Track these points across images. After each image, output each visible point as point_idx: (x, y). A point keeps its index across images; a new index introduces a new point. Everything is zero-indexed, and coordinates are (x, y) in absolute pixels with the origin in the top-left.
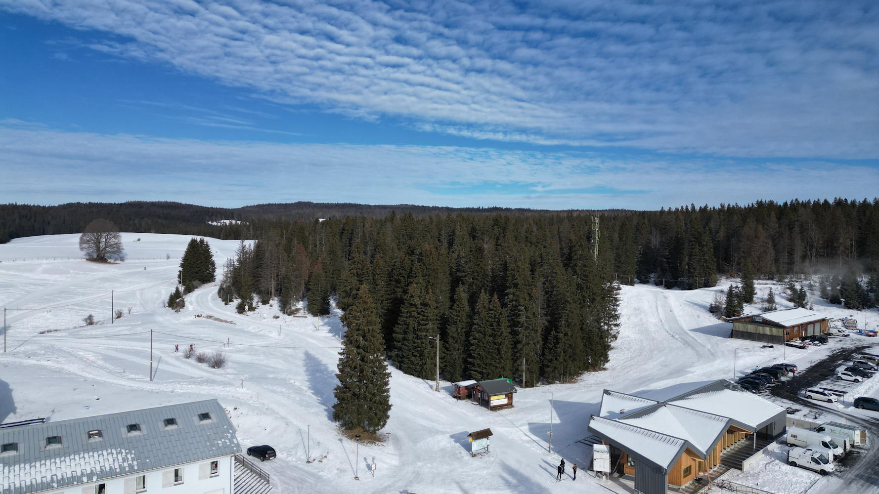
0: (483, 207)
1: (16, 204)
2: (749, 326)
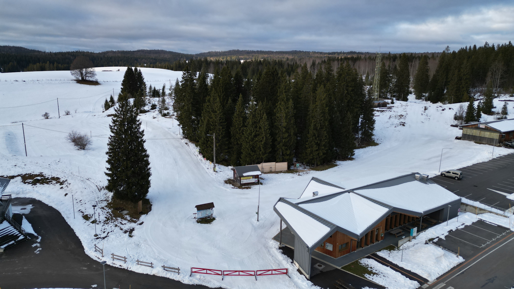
0: (343, 52)
2: (475, 131)
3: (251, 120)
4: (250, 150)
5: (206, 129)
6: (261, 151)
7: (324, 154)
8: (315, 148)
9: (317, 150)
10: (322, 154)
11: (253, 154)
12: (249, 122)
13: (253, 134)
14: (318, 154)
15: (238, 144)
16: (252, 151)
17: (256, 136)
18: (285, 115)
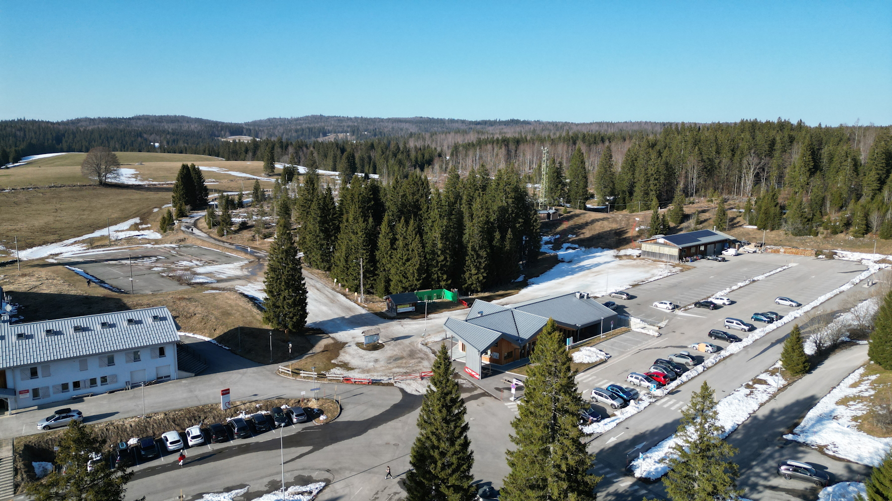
1: (24, 119)
2: (654, 246)
3: (401, 243)
4: (401, 276)
5: (346, 254)
6: (414, 277)
7: (484, 277)
8: (474, 271)
9: (476, 274)
10: (482, 278)
11: (404, 281)
12: (399, 244)
13: (405, 258)
14: (478, 278)
15: (384, 270)
16: (405, 278)
17: (408, 260)
18: (440, 235)
